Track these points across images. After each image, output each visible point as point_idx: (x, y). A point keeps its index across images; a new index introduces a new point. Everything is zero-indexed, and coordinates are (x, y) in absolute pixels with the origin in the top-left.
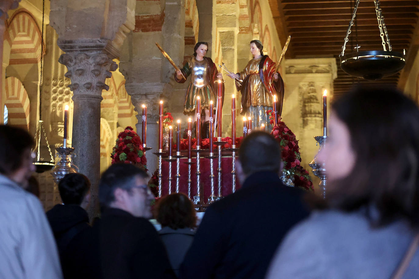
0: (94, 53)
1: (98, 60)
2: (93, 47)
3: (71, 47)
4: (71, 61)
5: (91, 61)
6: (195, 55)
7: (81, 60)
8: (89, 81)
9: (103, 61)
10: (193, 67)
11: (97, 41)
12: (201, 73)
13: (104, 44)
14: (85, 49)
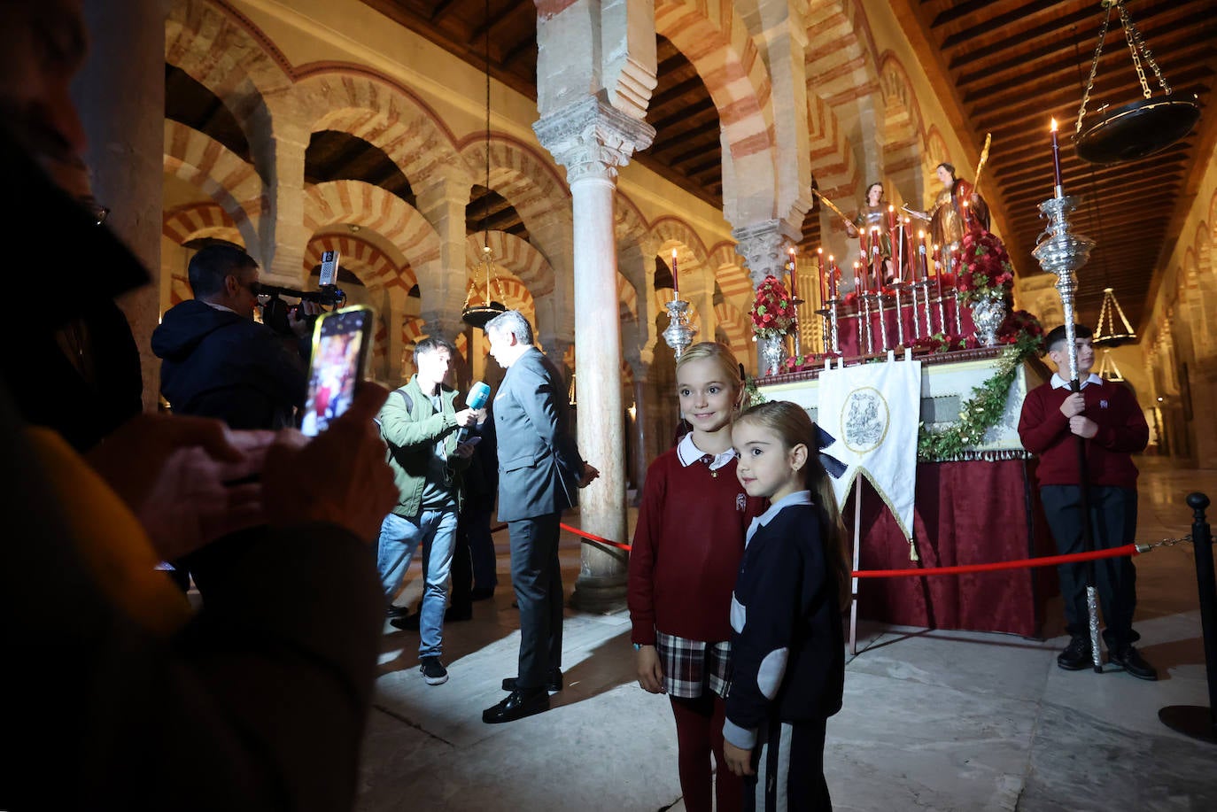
0: (769, 236)
1: (772, 241)
2: (766, 230)
3: (745, 235)
4: (747, 249)
5: (766, 245)
6: (868, 201)
7: (756, 247)
8: (767, 266)
9: (779, 242)
10: (866, 214)
11: (769, 222)
12: (876, 219)
13: (775, 224)
14: (759, 234)
